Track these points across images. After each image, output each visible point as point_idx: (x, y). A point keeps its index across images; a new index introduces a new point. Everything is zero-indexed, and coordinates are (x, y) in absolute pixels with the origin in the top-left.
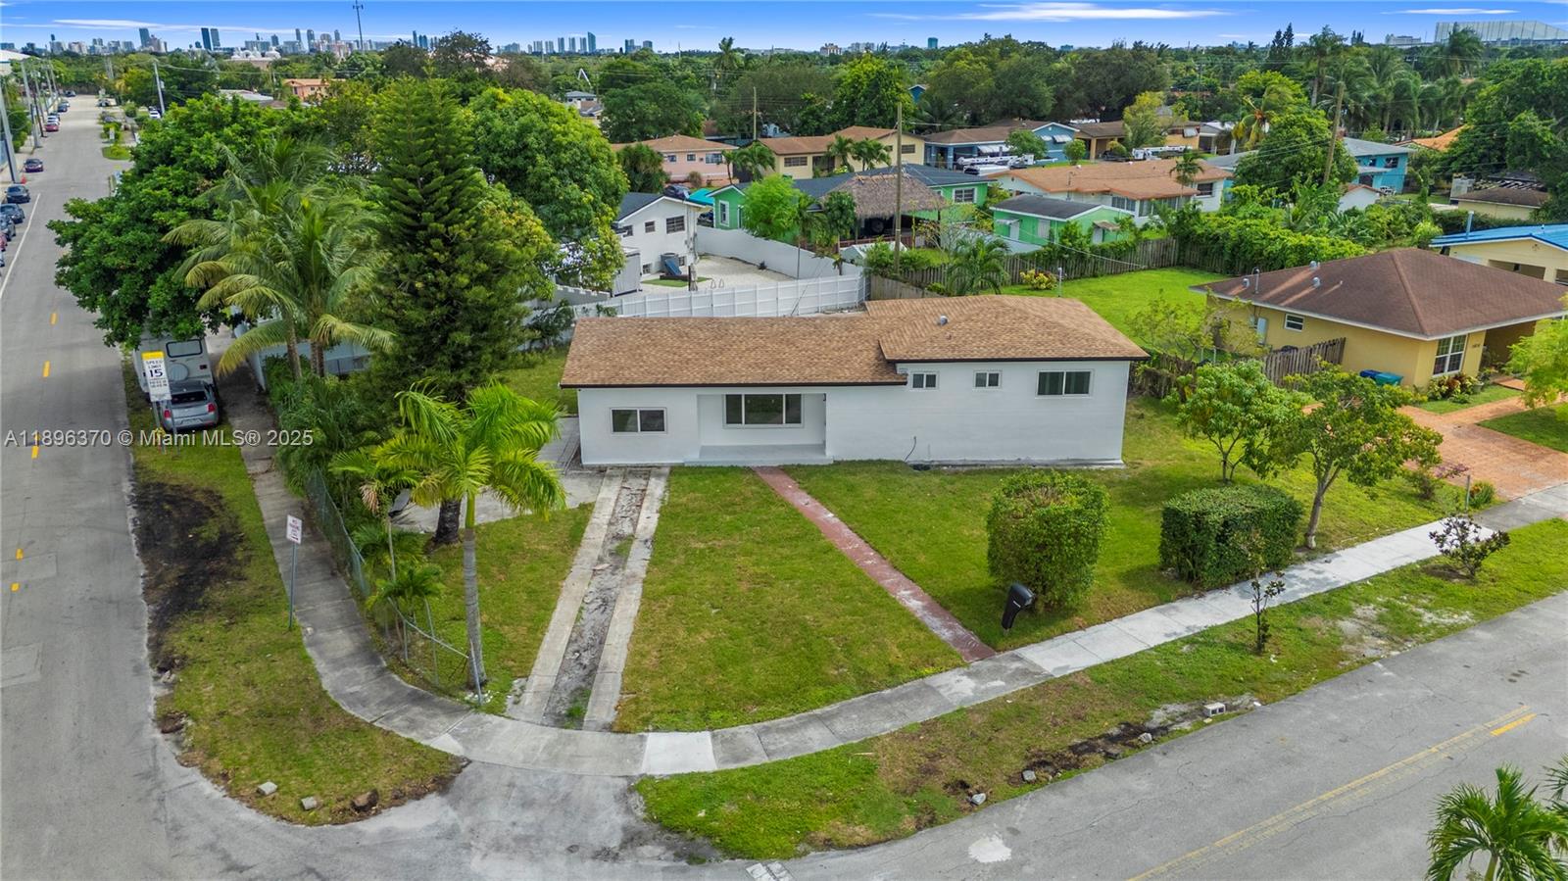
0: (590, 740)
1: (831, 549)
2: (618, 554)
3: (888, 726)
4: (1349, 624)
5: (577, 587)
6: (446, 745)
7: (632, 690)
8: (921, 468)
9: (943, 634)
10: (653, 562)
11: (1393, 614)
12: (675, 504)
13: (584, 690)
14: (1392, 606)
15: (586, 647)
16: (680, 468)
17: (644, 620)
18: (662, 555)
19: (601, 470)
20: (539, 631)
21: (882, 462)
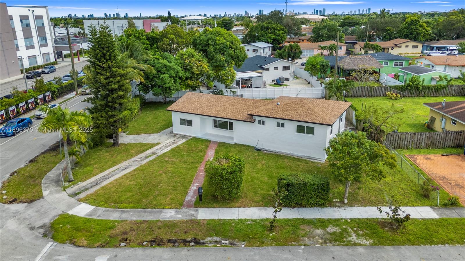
1: (196, 167)
2: (146, 157)
3: (134, 219)
4: (319, 231)
5: (125, 164)
6: (45, 193)
7: (96, 192)
8: (258, 150)
9: (188, 198)
10: (150, 161)
11: (341, 233)
12: (178, 147)
13: (88, 189)
14: (345, 230)
15: (104, 179)
16: (194, 138)
17: (125, 175)
18: (155, 160)
19: (176, 135)
20: (101, 172)
21: (249, 146)
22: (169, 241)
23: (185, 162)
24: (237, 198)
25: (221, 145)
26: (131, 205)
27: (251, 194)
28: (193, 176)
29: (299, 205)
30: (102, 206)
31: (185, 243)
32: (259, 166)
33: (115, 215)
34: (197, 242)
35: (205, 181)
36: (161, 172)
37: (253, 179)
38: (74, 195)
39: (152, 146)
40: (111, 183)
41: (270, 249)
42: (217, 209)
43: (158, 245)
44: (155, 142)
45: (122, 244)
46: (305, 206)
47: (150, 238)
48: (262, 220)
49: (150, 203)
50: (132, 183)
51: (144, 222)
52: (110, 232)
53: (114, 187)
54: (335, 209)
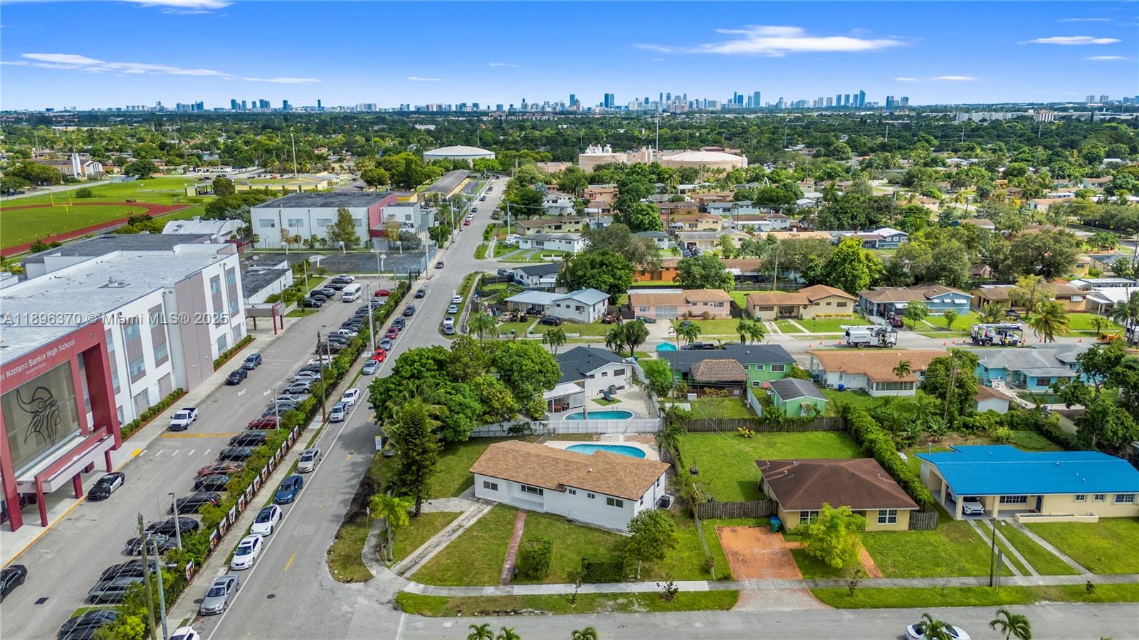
0: (401, 579)
1: (507, 544)
2: (454, 531)
3: (462, 595)
4: (611, 603)
5: (434, 539)
6: (373, 572)
7: (419, 570)
8: (569, 521)
9: (503, 576)
10: (459, 536)
11: (627, 604)
12: (484, 517)
13: (409, 568)
14: (631, 602)
15: (421, 557)
16: (500, 503)
17: (439, 553)
18: (463, 534)
19: (479, 499)
20: (415, 549)
21: (560, 516)
22: (494, 612)
23: (495, 538)
24: (547, 576)
25: (530, 513)
26: (456, 583)
27: (559, 572)
28: (505, 553)
29: (599, 581)
30: (430, 584)
31: (507, 613)
32: (569, 541)
33: (444, 592)
34: (516, 613)
35: (517, 559)
36: (473, 549)
37: (562, 556)
38: (401, 574)
39: (456, 515)
40: (429, 562)
41: (571, 616)
42: (529, 586)
43: (487, 615)
44: (457, 510)
45: (459, 615)
46: (605, 582)
47: (478, 610)
48: (566, 595)
49: (471, 581)
50: (449, 561)
51: (470, 598)
52: (446, 606)
53: (433, 565)
54: (629, 584)
